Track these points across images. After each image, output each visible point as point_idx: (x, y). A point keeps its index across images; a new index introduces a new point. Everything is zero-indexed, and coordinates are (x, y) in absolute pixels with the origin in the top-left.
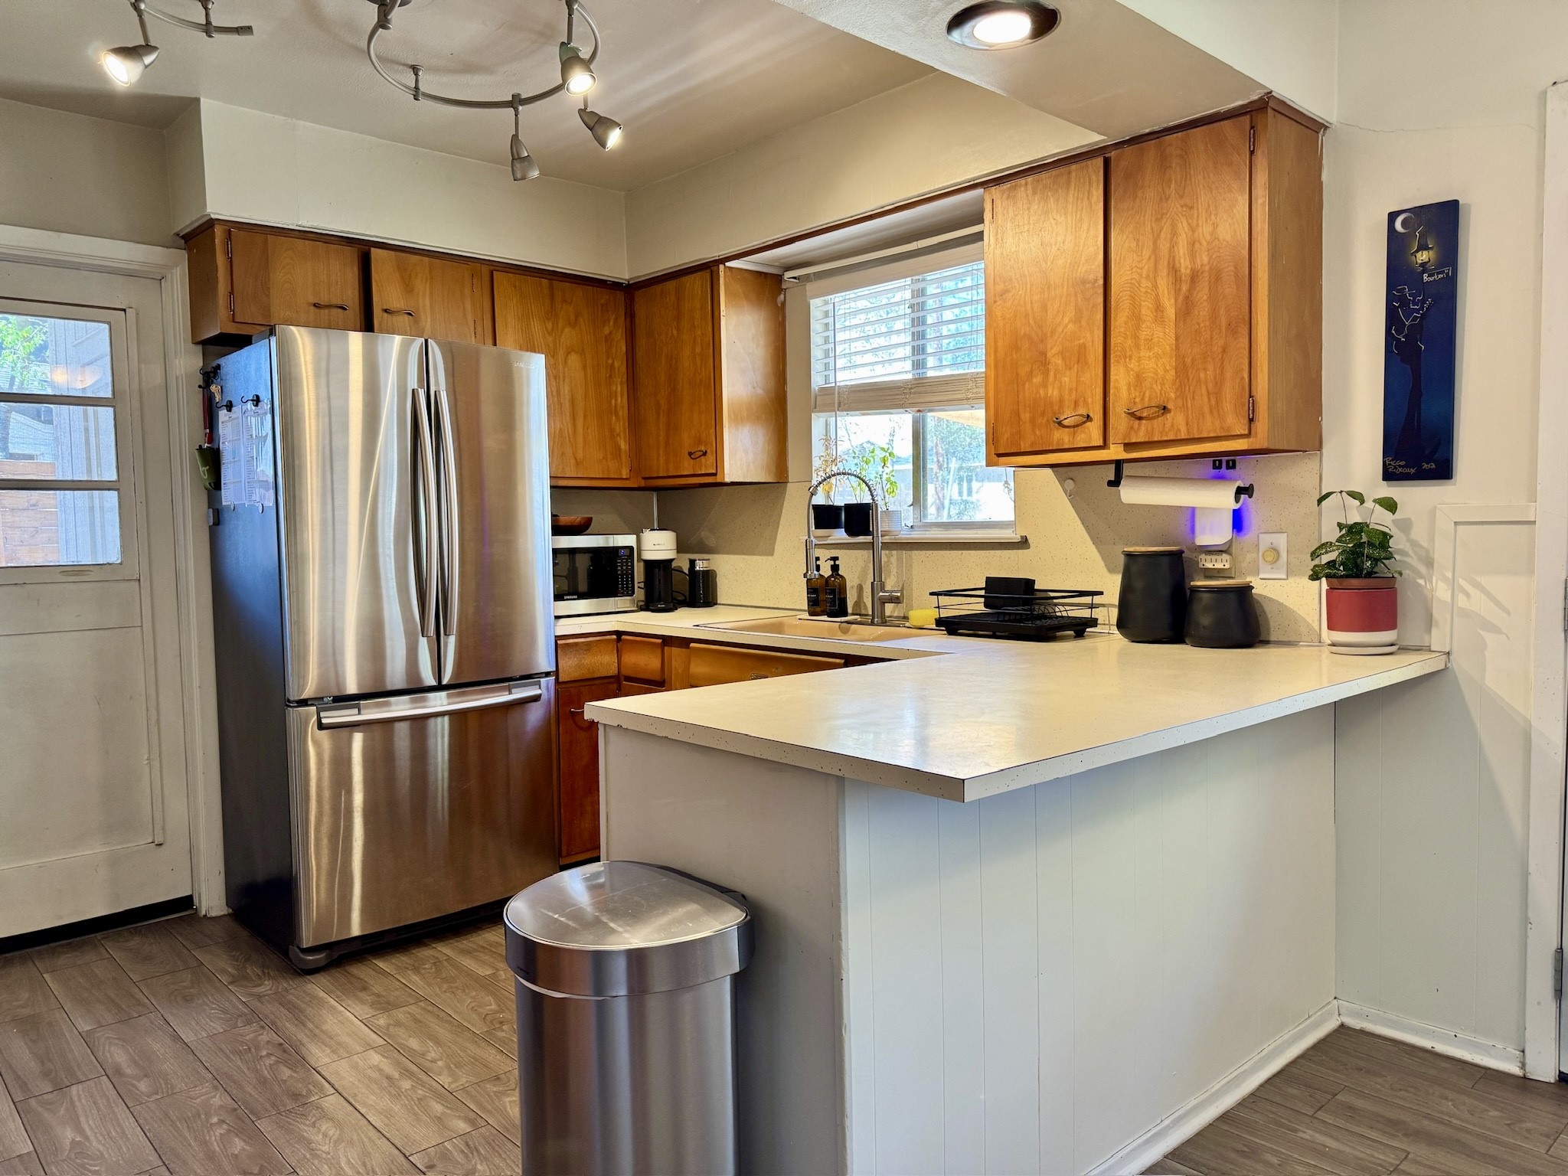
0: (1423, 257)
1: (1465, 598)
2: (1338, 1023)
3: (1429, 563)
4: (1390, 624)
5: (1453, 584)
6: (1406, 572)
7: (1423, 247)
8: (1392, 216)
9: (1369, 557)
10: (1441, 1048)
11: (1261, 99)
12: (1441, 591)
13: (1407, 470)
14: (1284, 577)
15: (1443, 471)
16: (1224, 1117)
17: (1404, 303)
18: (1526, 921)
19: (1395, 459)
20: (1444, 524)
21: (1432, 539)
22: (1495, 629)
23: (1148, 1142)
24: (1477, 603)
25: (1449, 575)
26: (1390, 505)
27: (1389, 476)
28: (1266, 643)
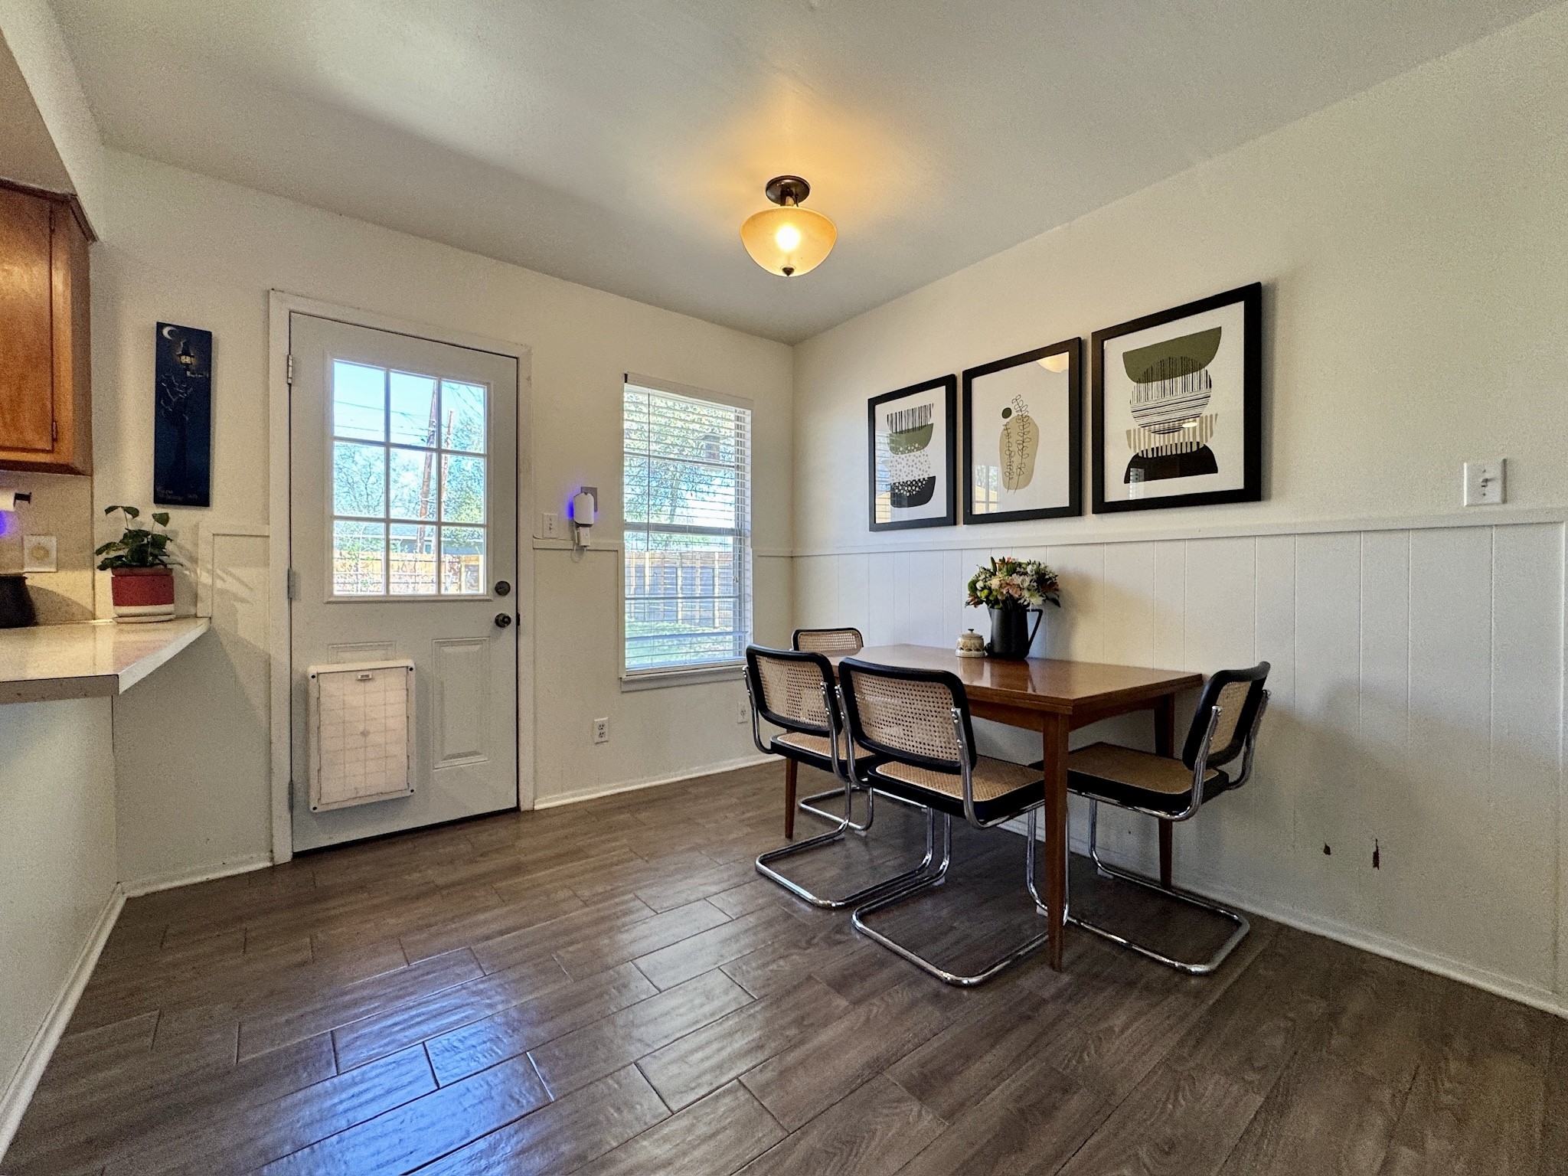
0: (186, 360)
1: (222, 582)
2: (125, 899)
3: (194, 560)
4: (170, 600)
5: (212, 573)
6: (176, 567)
7: (186, 353)
8: (160, 326)
9: (152, 554)
10: (212, 876)
11: (64, 196)
12: (205, 578)
13: (175, 498)
14: (54, 570)
15: (202, 499)
16: (88, 989)
17: (171, 385)
18: (270, 771)
19: (166, 488)
20: (204, 533)
21: (196, 545)
22: (243, 600)
23: (47, 1031)
24: (231, 585)
25: (210, 567)
26: (163, 519)
27: (158, 500)
28: (36, 624)
